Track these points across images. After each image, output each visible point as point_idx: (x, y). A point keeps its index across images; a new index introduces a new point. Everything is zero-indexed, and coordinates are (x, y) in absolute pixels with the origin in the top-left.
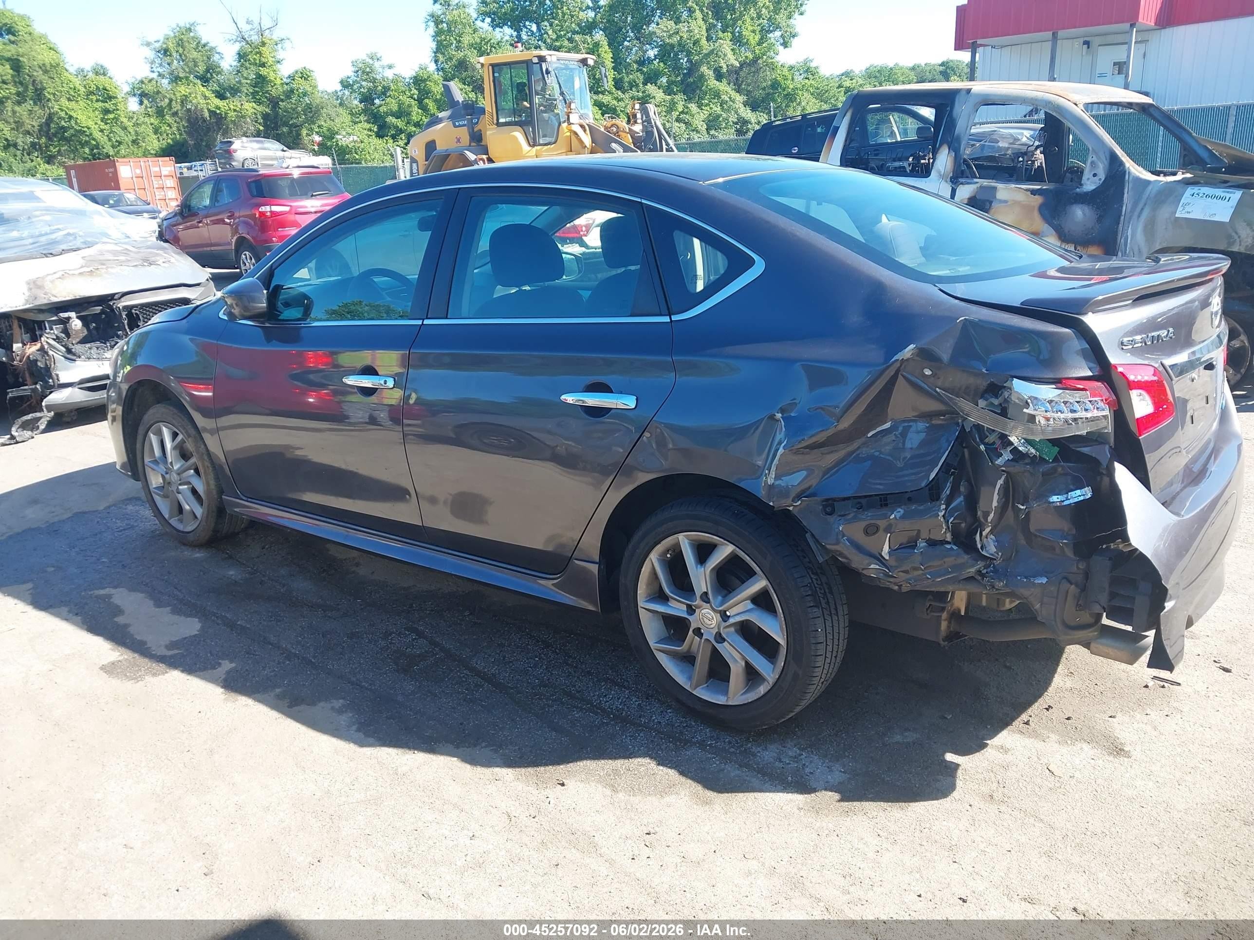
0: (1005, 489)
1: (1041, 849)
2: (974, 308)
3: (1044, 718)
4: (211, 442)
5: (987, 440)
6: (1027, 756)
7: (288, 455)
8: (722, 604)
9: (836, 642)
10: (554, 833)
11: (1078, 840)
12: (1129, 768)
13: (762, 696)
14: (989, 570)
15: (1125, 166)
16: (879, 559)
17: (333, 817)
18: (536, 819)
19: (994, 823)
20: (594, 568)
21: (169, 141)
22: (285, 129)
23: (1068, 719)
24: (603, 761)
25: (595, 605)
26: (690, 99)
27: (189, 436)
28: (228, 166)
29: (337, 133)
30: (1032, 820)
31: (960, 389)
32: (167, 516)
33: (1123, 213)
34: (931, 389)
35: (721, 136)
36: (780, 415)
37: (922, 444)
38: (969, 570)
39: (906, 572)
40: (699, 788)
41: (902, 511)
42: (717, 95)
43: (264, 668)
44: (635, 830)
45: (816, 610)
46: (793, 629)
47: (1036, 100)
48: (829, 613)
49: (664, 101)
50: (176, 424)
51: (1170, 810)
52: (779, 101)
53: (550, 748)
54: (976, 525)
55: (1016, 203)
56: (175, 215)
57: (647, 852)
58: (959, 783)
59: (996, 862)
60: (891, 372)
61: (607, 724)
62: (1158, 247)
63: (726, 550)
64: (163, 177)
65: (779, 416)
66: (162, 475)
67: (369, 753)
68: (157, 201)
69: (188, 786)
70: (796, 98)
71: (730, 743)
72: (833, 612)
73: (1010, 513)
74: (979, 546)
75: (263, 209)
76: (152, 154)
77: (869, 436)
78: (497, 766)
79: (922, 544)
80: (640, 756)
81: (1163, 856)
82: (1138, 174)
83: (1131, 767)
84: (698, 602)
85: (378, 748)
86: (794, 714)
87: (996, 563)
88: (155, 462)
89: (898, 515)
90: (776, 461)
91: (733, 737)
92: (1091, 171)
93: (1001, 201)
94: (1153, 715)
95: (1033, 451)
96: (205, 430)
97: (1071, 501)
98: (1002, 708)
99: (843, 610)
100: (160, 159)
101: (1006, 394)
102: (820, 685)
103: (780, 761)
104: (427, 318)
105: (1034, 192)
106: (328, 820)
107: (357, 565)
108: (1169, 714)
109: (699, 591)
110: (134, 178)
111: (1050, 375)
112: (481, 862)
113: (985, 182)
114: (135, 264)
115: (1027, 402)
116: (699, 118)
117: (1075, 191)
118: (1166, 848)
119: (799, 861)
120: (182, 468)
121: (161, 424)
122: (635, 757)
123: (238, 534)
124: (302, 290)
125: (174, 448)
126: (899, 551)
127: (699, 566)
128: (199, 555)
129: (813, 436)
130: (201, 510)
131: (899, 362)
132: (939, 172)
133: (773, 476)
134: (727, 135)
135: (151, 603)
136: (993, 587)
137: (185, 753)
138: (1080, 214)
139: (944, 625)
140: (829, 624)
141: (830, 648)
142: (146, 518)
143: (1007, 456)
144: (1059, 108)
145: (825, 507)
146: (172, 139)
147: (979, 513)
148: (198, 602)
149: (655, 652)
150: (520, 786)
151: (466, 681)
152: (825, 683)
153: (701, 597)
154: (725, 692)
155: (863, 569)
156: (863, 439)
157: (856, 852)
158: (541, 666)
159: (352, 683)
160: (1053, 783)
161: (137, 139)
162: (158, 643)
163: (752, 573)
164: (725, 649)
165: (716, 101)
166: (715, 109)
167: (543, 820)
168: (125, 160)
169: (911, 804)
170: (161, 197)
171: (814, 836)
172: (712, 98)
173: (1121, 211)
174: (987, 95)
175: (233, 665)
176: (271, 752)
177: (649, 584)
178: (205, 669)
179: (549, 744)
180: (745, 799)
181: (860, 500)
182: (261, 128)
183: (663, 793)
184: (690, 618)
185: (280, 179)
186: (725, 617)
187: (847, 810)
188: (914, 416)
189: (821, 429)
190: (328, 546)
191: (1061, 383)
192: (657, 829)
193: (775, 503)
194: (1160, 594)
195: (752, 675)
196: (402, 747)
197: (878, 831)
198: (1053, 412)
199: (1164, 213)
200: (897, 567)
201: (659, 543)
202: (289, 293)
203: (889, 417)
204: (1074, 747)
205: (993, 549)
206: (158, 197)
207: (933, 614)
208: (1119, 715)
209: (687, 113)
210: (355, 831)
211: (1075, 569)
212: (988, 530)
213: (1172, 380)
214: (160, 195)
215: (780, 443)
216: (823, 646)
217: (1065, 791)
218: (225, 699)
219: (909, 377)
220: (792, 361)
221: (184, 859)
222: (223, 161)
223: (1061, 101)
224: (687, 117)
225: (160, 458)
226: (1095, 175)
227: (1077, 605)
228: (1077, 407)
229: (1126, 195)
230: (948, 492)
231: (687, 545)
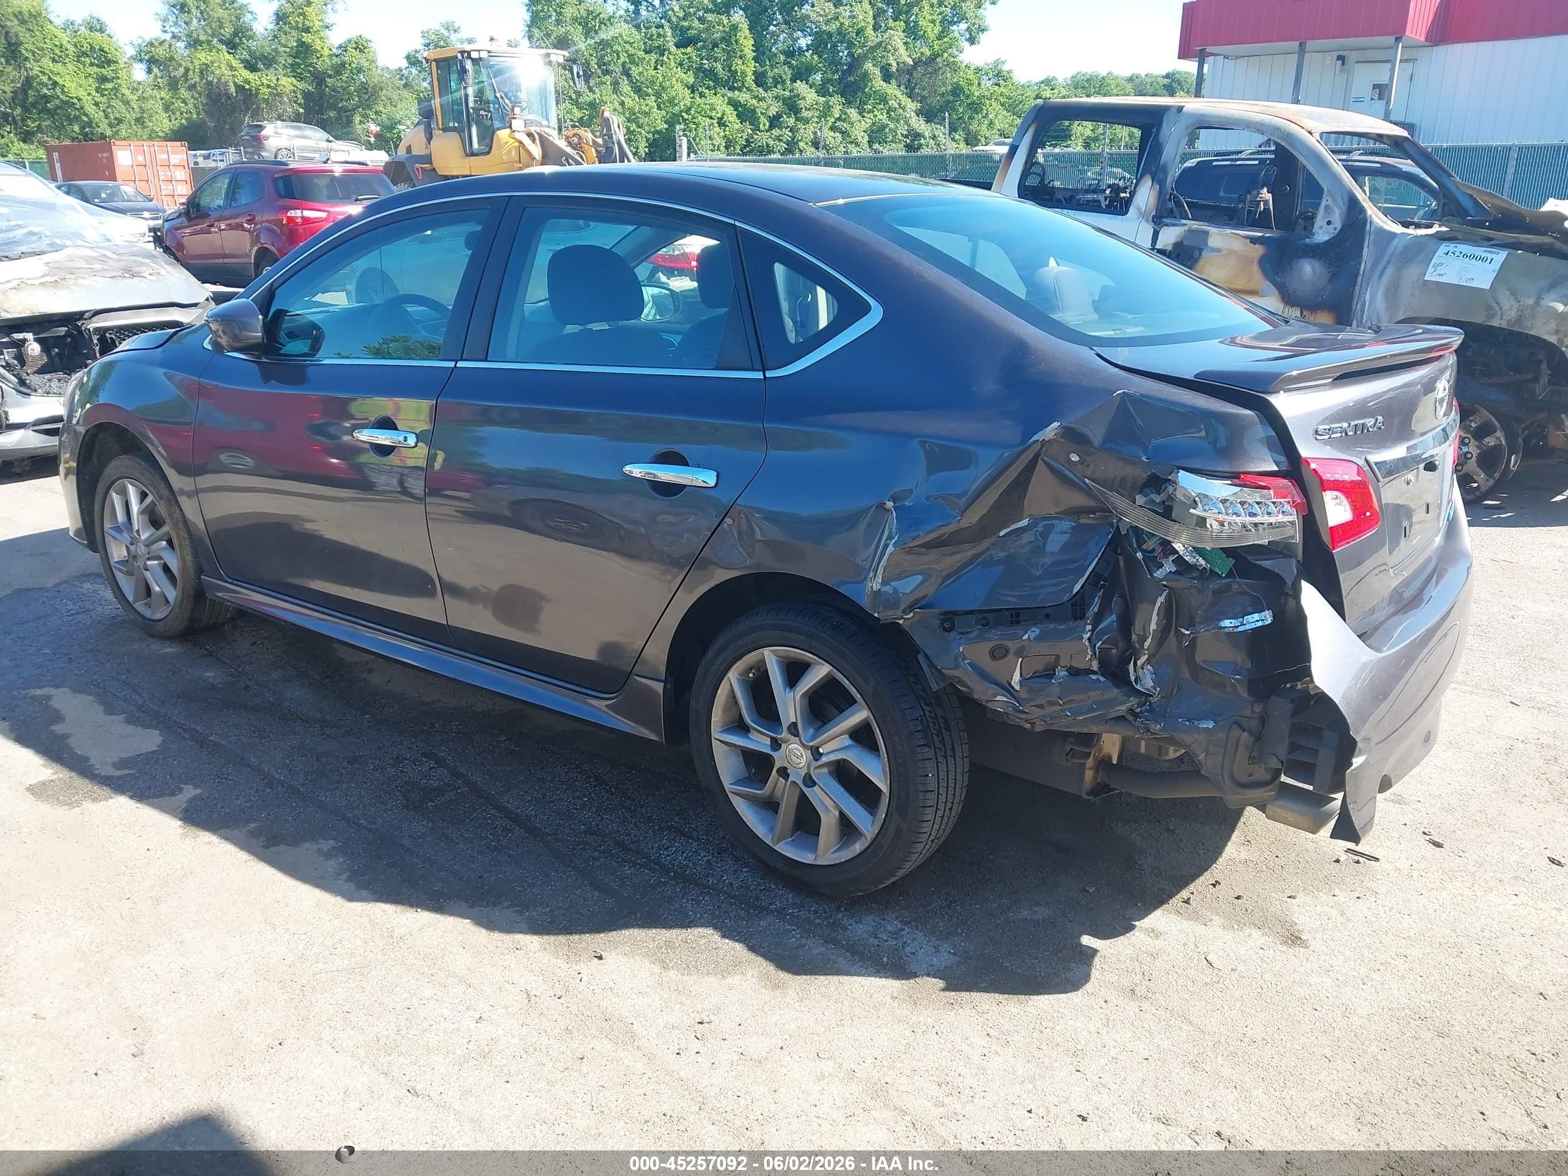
0: (1167, 609)
1: (1185, 1058)
2: (1136, 379)
3: (1209, 896)
4: (188, 506)
5: (1144, 547)
6: (1182, 943)
7: (296, 528)
8: (813, 738)
9: (951, 790)
10: (583, 1018)
11: (1232, 1048)
12: (1305, 961)
13: (859, 855)
14: (1144, 708)
15: (1366, 214)
16: (1008, 689)
17: (305, 989)
18: (561, 1000)
19: (1132, 1024)
20: (659, 687)
21: (183, 121)
22: (332, 114)
23: (1238, 898)
24: (654, 931)
25: (659, 734)
26: (850, 103)
27: (161, 497)
28: (256, 157)
29: (399, 122)
30: (1178, 1022)
31: (1114, 481)
32: (131, 599)
33: (1361, 273)
34: (1078, 478)
35: (886, 151)
36: (892, 504)
37: (1065, 548)
38: (1118, 708)
39: (1041, 707)
40: (771, 968)
41: (1038, 631)
42: (883, 99)
43: (237, 797)
44: (685, 1018)
45: (927, 749)
46: (898, 773)
47: (1262, 125)
48: (943, 754)
49: (816, 104)
50: (145, 482)
51: (1348, 1015)
52: (961, 110)
53: (589, 911)
54: (1130, 652)
55: (1231, 252)
56: (180, 216)
57: (696, 1045)
58: (1095, 973)
59: (1128, 1071)
60: (1029, 456)
61: (665, 884)
62: (1402, 317)
63: (820, 671)
64: (171, 167)
65: (890, 504)
66: (127, 546)
67: (360, 909)
68: (163, 197)
69: (123, 943)
70: (982, 109)
71: (816, 912)
72: (949, 753)
73: (1172, 638)
74: (1133, 678)
75: (292, 213)
76: (160, 137)
77: (1001, 535)
78: (521, 932)
79: (1061, 673)
80: (701, 926)
81: (1335, 1072)
82: (1381, 224)
83: (1307, 959)
84: (785, 734)
85: (372, 904)
86: (897, 878)
87: (1153, 700)
88: (118, 529)
89: (1033, 636)
90: (883, 562)
91: (821, 905)
92: (1324, 218)
93: (1214, 250)
94: (1342, 897)
95: (1202, 562)
96: (182, 492)
97: (1248, 627)
98: (1159, 882)
99: (963, 751)
100: (169, 143)
101: (1170, 489)
102: (929, 843)
103: (876, 937)
104: (462, 360)
105: (1254, 240)
106: (298, 992)
107: (370, 671)
108: (1361, 896)
109: (786, 722)
110: (135, 167)
111: (1226, 468)
112: (486, 1050)
113: (1195, 225)
114: (113, 274)
115: (1195, 501)
116: (860, 128)
117: (1303, 242)
118: (1339, 1062)
119: (885, 1063)
120: (153, 537)
121: (126, 481)
122: (696, 926)
123: (223, 624)
124: (313, 318)
125: (142, 512)
126: (1032, 680)
127: (788, 690)
128: (170, 649)
129: (929, 532)
130: (174, 593)
131: (1039, 443)
132: (1139, 209)
133: (880, 581)
134: (895, 150)
135: (102, 708)
136: (1148, 730)
137: (124, 901)
138: (1308, 271)
139: (1089, 775)
140: (942, 767)
141: (943, 798)
142: (106, 600)
143: (1169, 567)
144: (1289, 137)
145: (943, 621)
146: (186, 119)
147: (1134, 637)
148: (163, 710)
149: (730, 795)
150: (546, 958)
151: (492, 824)
152: (936, 841)
153: (789, 728)
154: (814, 849)
155: (987, 701)
156: (993, 539)
157: (958, 1055)
158: (590, 808)
159: (348, 820)
160: (1211, 977)
161: (142, 117)
162: (103, 760)
163: (852, 701)
164: (815, 795)
165: (882, 106)
166: (881, 117)
167: (571, 1001)
168: (124, 142)
169: (1032, 997)
170: (168, 192)
171: (908, 1033)
172: (877, 103)
173: (1359, 269)
174: (1203, 115)
175: (198, 791)
176: (234, 904)
177: (726, 710)
178: (162, 795)
179: (589, 906)
180: (826, 982)
181: (986, 615)
182: (302, 111)
183: (724, 973)
184: (774, 754)
185: (317, 176)
186: (816, 754)
187: (952, 1001)
188: (1057, 513)
189: (939, 524)
190: (335, 645)
191: (1238, 478)
192: (713, 1017)
193: (881, 614)
194: (1347, 747)
195: (847, 828)
196: (403, 904)
197: (988, 1029)
198: (1227, 514)
199: (1411, 273)
200: (1030, 700)
201: (740, 658)
202: (297, 321)
203: (1026, 512)
204: (1241, 933)
205: (1149, 683)
206: (164, 193)
207: (1075, 761)
208: (1300, 896)
209: (844, 121)
210: (331, 1007)
211: (1248, 712)
212: (1144, 658)
213: (1378, 481)
214: (167, 189)
215: (890, 538)
216: (933, 796)
217: (1224, 987)
218: (182, 834)
219: (1051, 462)
220: (910, 436)
221: (109, 1035)
222: (250, 150)
223: (1294, 128)
224: (845, 125)
225: (123, 524)
226: (1329, 223)
227: (1250, 757)
228: (1257, 509)
229: (1365, 250)
230: (1096, 610)
231: (774, 663)
